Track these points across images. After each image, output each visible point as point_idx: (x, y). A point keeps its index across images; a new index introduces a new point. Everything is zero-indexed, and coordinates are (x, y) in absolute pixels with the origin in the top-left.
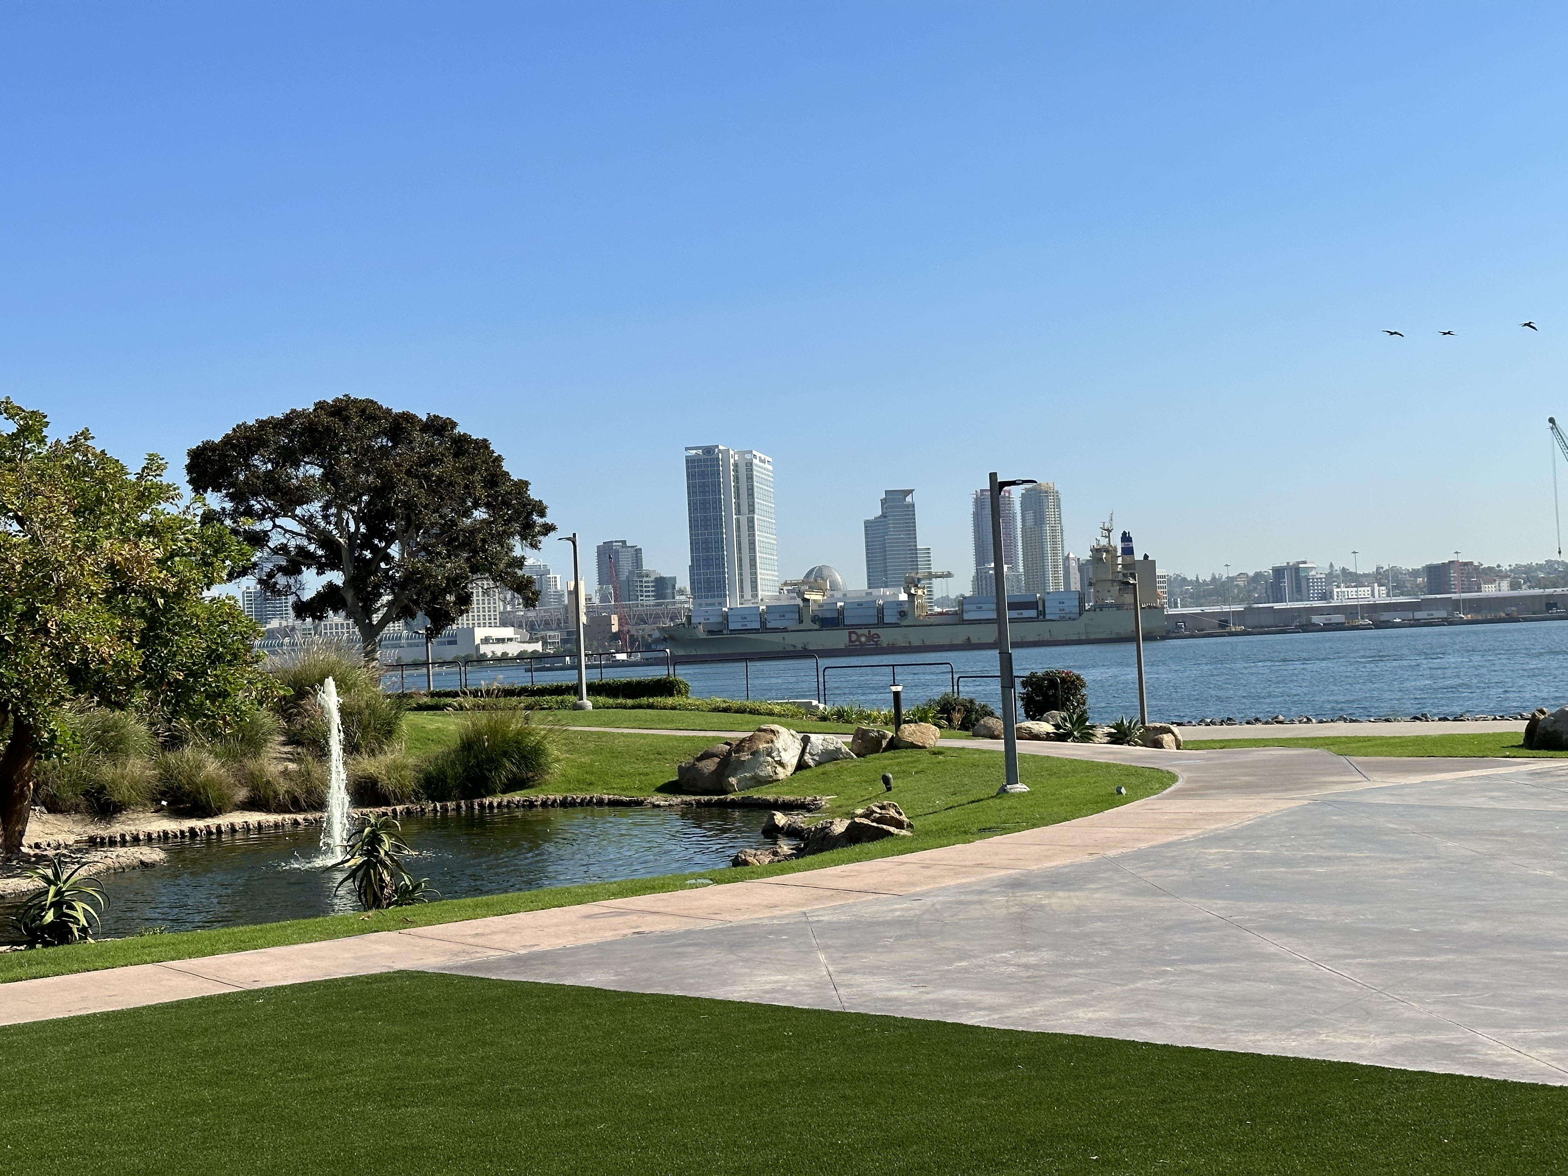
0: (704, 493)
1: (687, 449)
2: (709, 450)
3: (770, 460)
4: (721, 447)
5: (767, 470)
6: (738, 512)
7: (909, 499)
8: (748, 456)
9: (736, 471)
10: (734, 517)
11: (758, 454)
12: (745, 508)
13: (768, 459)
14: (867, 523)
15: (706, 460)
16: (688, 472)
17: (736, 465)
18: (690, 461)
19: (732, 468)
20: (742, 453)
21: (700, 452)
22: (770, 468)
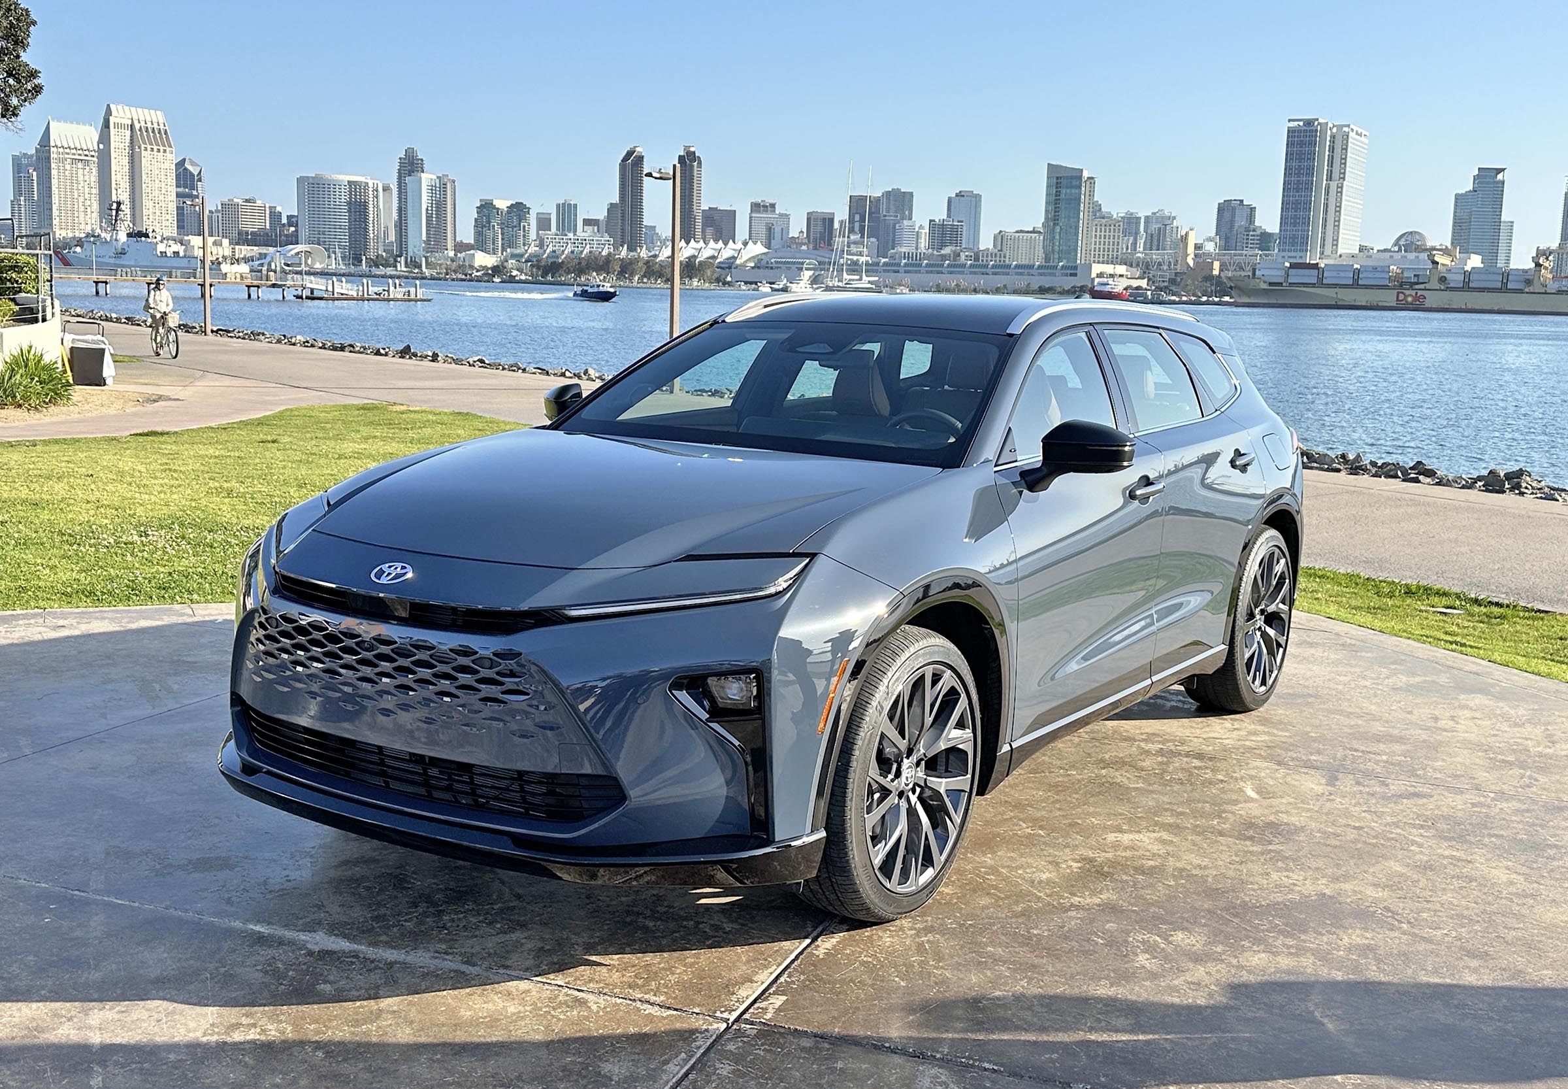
0: (1300, 160)
1: (1289, 121)
2: (1309, 123)
3: (1367, 134)
4: (1321, 121)
5: (1362, 143)
6: (1330, 178)
7: (1500, 177)
8: (1346, 129)
9: (1333, 141)
10: (1325, 182)
11: (1355, 128)
12: (1336, 175)
13: (1364, 133)
14: (1458, 197)
15: (1305, 131)
16: (1288, 141)
17: (1333, 137)
18: (1290, 131)
19: (1328, 138)
20: (1340, 127)
21: (1301, 123)
22: (1366, 141)
